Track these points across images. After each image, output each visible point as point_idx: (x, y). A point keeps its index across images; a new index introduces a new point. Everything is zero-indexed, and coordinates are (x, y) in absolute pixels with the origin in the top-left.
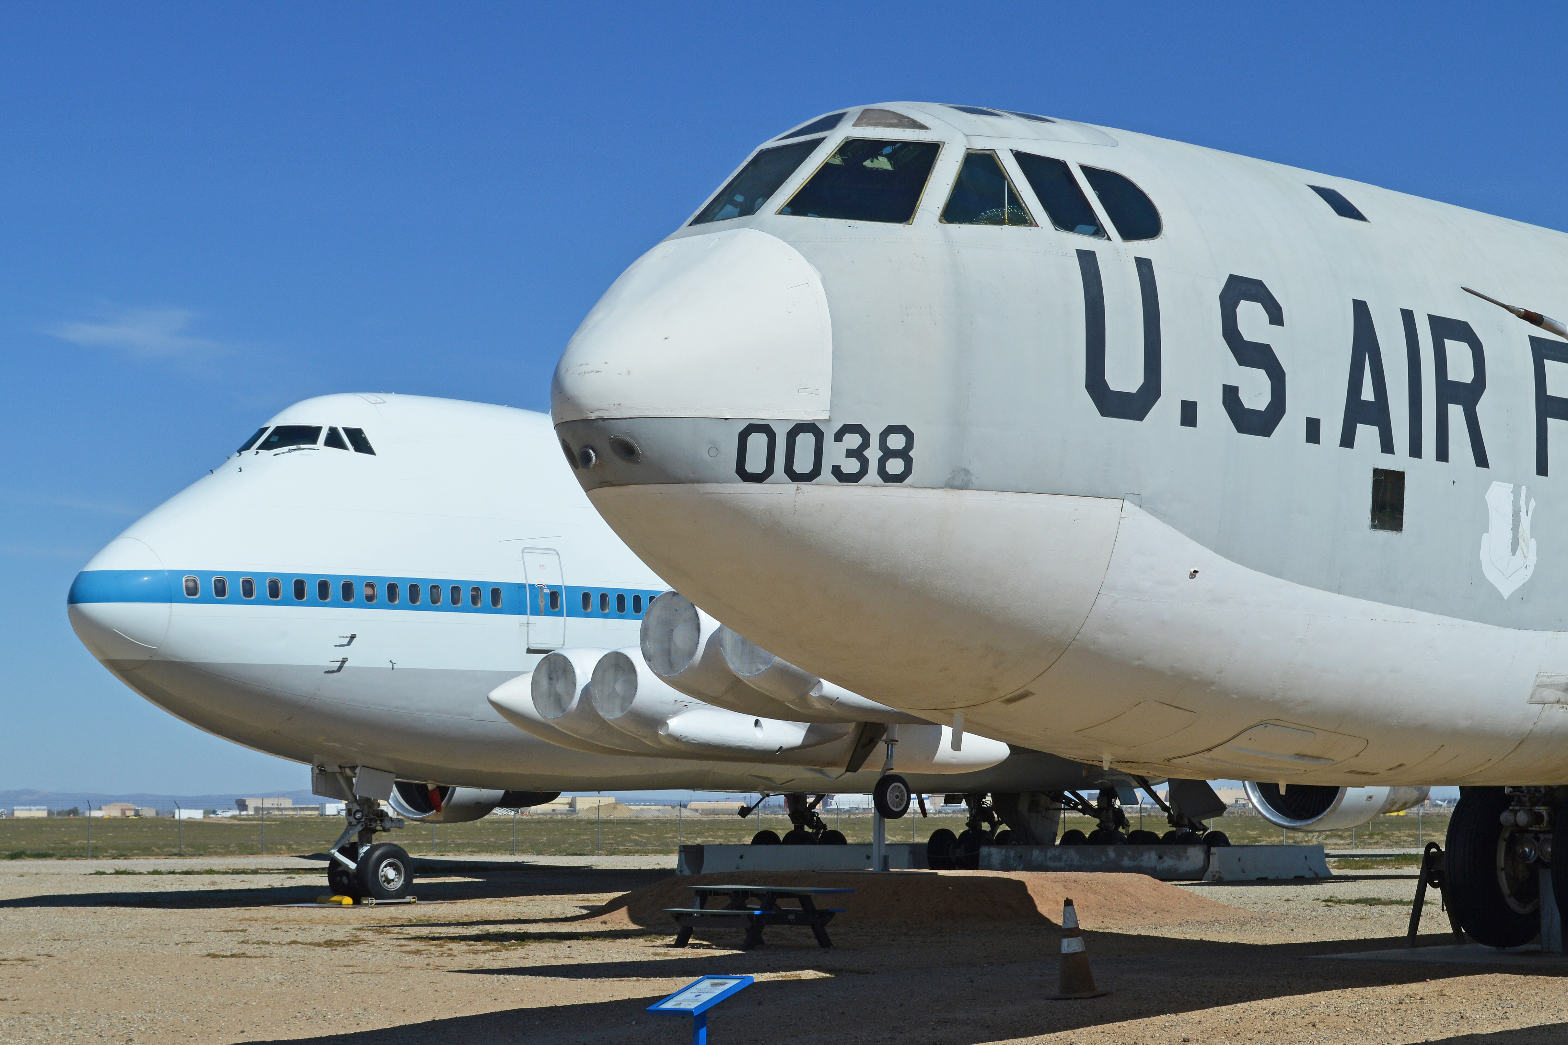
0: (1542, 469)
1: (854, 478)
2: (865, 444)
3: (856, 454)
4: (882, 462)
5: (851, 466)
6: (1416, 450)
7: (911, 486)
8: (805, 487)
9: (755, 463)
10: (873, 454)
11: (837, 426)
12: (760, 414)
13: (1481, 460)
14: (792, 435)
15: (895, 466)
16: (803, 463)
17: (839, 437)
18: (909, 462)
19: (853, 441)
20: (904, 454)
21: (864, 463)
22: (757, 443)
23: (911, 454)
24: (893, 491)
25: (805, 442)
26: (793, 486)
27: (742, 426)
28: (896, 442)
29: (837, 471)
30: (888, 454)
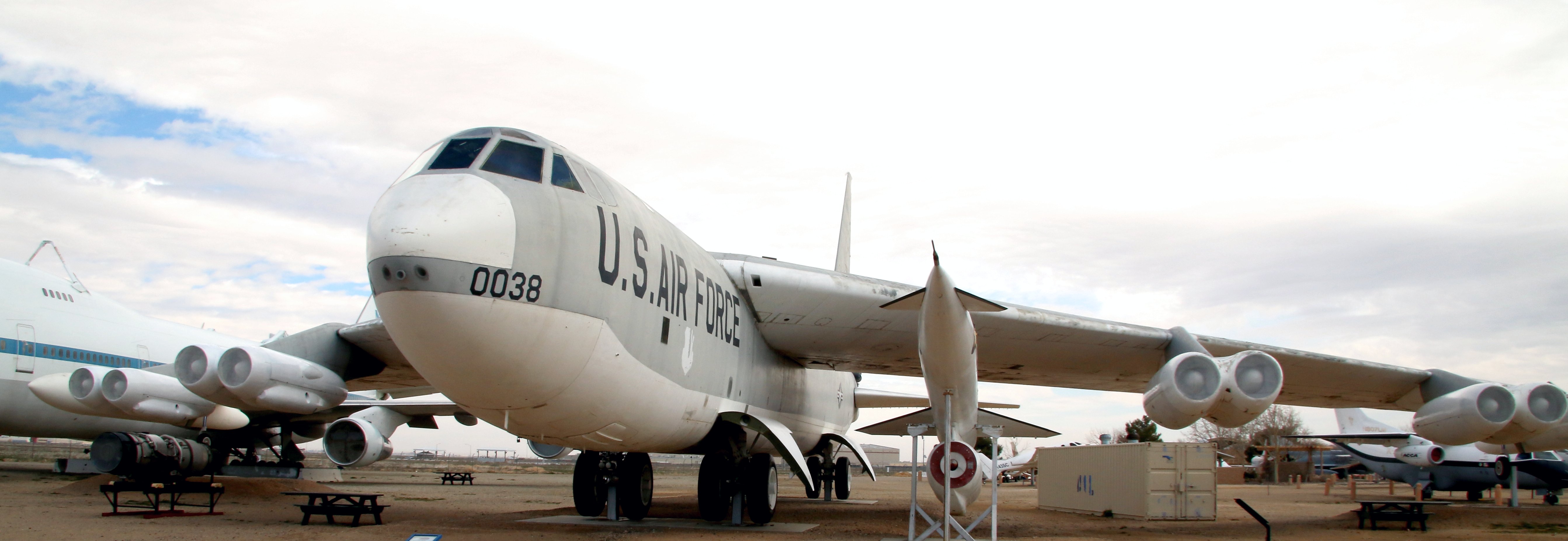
0: (696, 325)
1: (516, 298)
2: (523, 283)
3: (519, 286)
4: (529, 292)
5: (517, 292)
6: (672, 312)
7: (537, 305)
8: (498, 300)
9: (479, 287)
10: (526, 287)
11: (514, 273)
12: (485, 263)
13: (685, 319)
14: (496, 274)
15: (533, 294)
16: (498, 289)
17: (514, 278)
18: (538, 293)
19: (519, 280)
20: (537, 289)
21: (522, 291)
22: (482, 276)
23: (540, 289)
24: (531, 307)
25: (501, 278)
26: (492, 299)
27: (476, 268)
28: (535, 283)
29: (511, 294)
30: (532, 288)
